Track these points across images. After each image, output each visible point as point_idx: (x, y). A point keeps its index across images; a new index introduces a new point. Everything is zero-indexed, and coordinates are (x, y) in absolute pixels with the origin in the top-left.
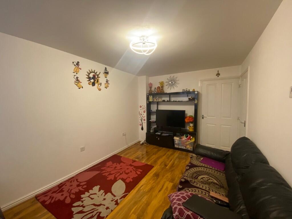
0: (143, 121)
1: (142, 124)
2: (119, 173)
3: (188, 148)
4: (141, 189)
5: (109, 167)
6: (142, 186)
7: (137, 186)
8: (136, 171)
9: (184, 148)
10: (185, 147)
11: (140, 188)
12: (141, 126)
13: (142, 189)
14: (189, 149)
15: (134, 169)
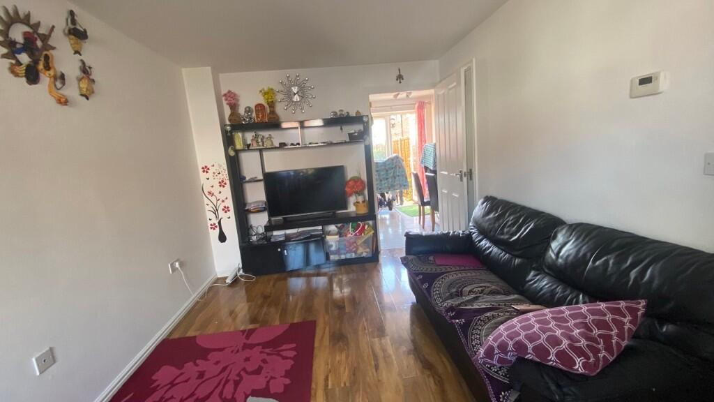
0: (221, 213)
1: (220, 223)
2: (231, 383)
3: (362, 253)
4: (330, 387)
5: (172, 384)
6: (326, 379)
7: (313, 386)
8: (278, 355)
9: (353, 256)
10: (355, 252)
11: (326, 385)
12: (218, 229)
13: (333, 385)
14: (364, 255)
15: (267, 350)
